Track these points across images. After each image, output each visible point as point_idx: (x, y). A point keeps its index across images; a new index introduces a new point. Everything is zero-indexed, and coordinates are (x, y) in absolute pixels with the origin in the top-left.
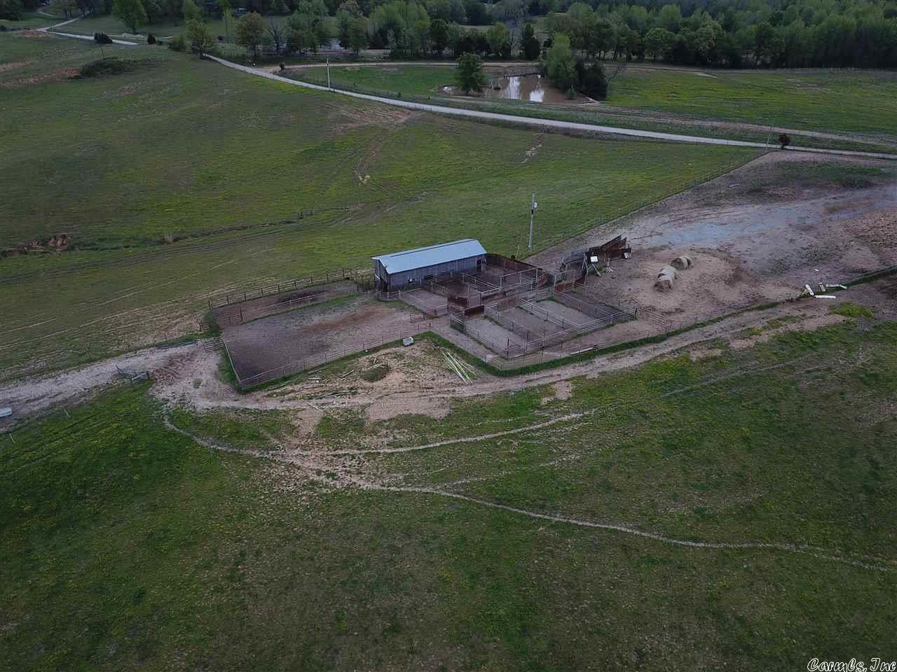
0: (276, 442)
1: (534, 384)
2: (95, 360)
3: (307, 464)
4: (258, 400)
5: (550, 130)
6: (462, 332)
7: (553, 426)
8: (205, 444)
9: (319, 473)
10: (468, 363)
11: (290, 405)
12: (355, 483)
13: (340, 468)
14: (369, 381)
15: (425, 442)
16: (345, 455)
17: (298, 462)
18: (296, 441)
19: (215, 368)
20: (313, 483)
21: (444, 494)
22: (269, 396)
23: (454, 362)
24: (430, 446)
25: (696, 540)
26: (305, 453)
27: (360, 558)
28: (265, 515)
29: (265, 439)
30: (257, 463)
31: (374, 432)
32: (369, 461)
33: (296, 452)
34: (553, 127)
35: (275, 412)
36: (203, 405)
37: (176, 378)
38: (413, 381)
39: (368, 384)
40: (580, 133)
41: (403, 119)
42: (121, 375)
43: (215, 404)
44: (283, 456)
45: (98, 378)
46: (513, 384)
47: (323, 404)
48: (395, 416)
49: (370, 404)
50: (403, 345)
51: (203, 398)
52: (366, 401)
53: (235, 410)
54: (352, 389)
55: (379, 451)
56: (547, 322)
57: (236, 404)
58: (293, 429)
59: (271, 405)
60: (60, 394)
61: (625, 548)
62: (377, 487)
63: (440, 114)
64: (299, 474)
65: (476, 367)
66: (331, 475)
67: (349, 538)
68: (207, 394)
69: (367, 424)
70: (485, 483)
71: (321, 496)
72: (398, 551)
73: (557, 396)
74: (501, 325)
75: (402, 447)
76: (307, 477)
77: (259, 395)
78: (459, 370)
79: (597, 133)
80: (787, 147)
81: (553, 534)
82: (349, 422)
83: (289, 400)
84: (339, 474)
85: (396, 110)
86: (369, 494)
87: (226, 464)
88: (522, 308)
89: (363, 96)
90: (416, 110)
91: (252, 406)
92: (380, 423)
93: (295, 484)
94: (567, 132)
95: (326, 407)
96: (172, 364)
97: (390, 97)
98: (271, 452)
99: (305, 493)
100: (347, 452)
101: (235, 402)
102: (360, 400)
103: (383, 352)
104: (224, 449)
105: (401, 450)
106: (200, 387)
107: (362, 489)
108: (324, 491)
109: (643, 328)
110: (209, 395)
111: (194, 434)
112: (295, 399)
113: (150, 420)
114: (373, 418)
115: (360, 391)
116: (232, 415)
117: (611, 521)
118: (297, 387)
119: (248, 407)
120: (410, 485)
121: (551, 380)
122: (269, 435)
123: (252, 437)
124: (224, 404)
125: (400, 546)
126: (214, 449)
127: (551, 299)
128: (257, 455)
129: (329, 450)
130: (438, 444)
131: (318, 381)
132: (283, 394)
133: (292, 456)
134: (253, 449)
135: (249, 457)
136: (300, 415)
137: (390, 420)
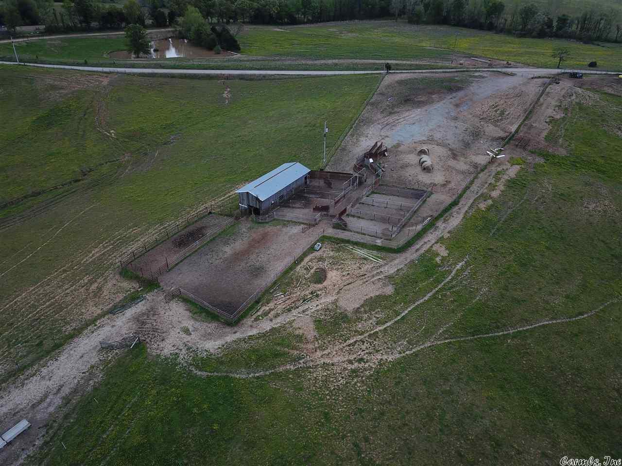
0: (296, 352)
1: (422, 251)
2: (62, 345)
3: (336, 360)
4: (251, 326)
5: (228, 77)
6: (345, 230)
7: (457, 275)
8: (243, 376)
9: (350, 362)
10: (370, 250)
11: (280, 320)
12: (382, 359)
13: (361, 353)
14: (319, 283)
15: (397, 314)
16: (355, 342)
17: (327, 361)
18: (310, 346)
19: (187, 313)
20: (353, 371)
21: (439, 343)
22: (256, 319)
23: (361, 252)
24: (403, 314)
25: (581, 314)
26: (326, 352)
27: (434, 408)
28: (343, 409)
29: (285, 354)
30: (297, 373)
31: (359, 319)
32: (375, 340)
33: (319, 354)
34: (230, 75)
35: (275, 330)
36: (211, 346)
37: (161, 333)
38: (348, 274)
39: (320, 286)
40: (252, 77)
41: (105, 82)
42: (106, 347)
43: (221, 342)
44: (312, 361)
45: (85, 359)
46: (411, 255)
47: (304, 312)
48: (362, 302)
49: (336, 300)
50: (316, 251)
51: (205, 340)
52: (331, 298)
53: (243, 340)
54: (312, 293)
55: (375, 331)
56: (387, 209)
57: (239, 335)
58: (300, 338)
59: (266, 326)
60: (62, 386)
61: (558, 333)
62: (398, 356)
63: (134, 74)
64: (337, 369)
65: (377, 251)
66: (360, 360)
67: (415, 399)
68: (204, 336)
69: (349, 315)
70: (454, 325)
71: (369, 377)
72: (450, 393)
73: (442, 254)
74: (363, 218)
75: (386, 322)
76: (345, 369)
77: (249, 321)
78: (370, 257)
79: (264, 76)
80: (390, 71)
81: (517, 341)
82: (335, 318)
83: (275, 317)
84: (365, 357)
85: (95, 75)
86: (398, 362)
87: (275, 385)
88: (363, 203)
89: (55, 66)
90: (110, 73)
91: (252, 332)
92: (357, 311)
93: (343, 378)
94: (242, 77)
95: (308, 312)
96: (143, 323)
97: (78, 65)
98: (301, 362)
99: (355, 380)
100: (355, 340)
101: (237, 334)
102: (326, 299)
103: (307, 259)
104: (262, 374)
105: (388, 324)
106: (192, 333)
107: (390, 361)
108: (367, 373)
109: (442, 198)
110: (208, 337)
111: (227, 372)
112: (278, 315)
113: (180, 375)
115: (319, 293)
116: (244, 345)
117: (538, 321)
118: (271, 305)
119: (250, 334)
120: (415, 346)
121: (428, 246)
122: (286, 349)
123: (277, 355)
124: (229, 339)
125: (448, 388)
126: (254, 377)
127: (373, 193)
128: (293, 368)
129: (341, 343)
130: (406, 312)
131: (282, 296)
132: (266, 314)
133: (319, 358)
134: (284, 364)
135: (287, 372)
136: (295, 325)
137: (362, 306)
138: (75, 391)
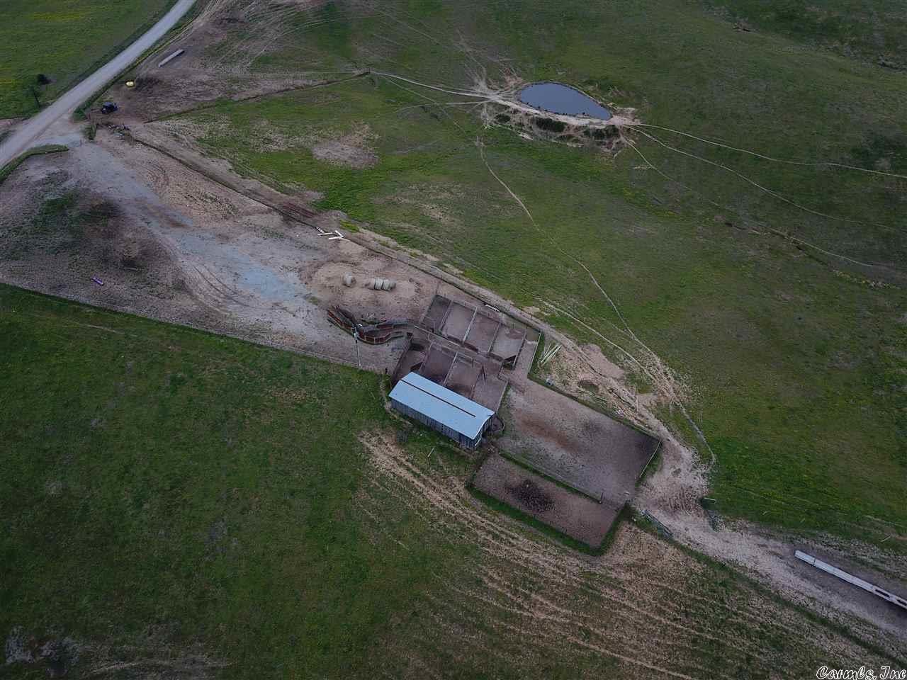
0: (671, 407)
2: (720, 564)
3: (669, 386)
4: (658, 431)
8: (702, 437)
11: (646, 413)
12: (660, 363)
13: (659, 373)
14: (598, 388)
15: (616, 348)
16: (651, 374)
17: (672, 390)
18: (663, 398)
19: (656, 475)
20: (675, 378)
22: (650, 428)
24: (615, 345)
26: (665, 391)
29: (674, 413)
30: (687, 408)
31: (629, 368)
32: (645, 364)
33: (667, 395)
35: (657, 417)
36: (687, 454)
37: (683, 490)
39: (600, 387)
42: (712, 527)
43: (681, 448)
44: (675, 399)
45: (728, 539)
47: (632, 399)
48: (614, 364)
49: (614, 379)
51: (683, 459)
52: (613, 381)
53: (674, 436)
54: (610, 392)
55: (637, 362)
57: (670, 438)
58: (659, 404)
59: (654, 422)
60: (759, 545)
62: (654, 355)
64: (677, 387)
65: (545, 345)
66: (665, 373)
68: (678, 460)
69: (627, 373)
71: (678, 372)
75: (627, 355)
76: (675, 382)
77: (653, 433)
78: (553, 351)
82: (633, 381)
83: (643, 416)
84: (662, 371)
86: (659, 355)
87: (701, 420)
91: (664, 429)
92: (622, 368)
93: (682, 385)
95: (632, 396)
96: (676, 507)
98: (677, 405)
99: (682, 379)
100: (649, 374)
102: (615, 385)
103: (570, 393)
104: (695, 427)
106: (677, 468)
107: (661, 359)
108: (675, 372)
110: (678, 458)
112: (640, 415)
114: (622, 371)
115: (608, 388)
116: (679, 434)
118: (632, 419)
119: (667, 431)
120: (641, 346)
122: (671, 411)
124: (676, 444)
128: (684, 409)
129: (654, 382)
130: (612, 343)
132: (642, 422)
133: (671, 395)
134: (682, 414)
135: (688, 413)
136: (649, 405)
137: (617, 365)
138: (759, 534)
